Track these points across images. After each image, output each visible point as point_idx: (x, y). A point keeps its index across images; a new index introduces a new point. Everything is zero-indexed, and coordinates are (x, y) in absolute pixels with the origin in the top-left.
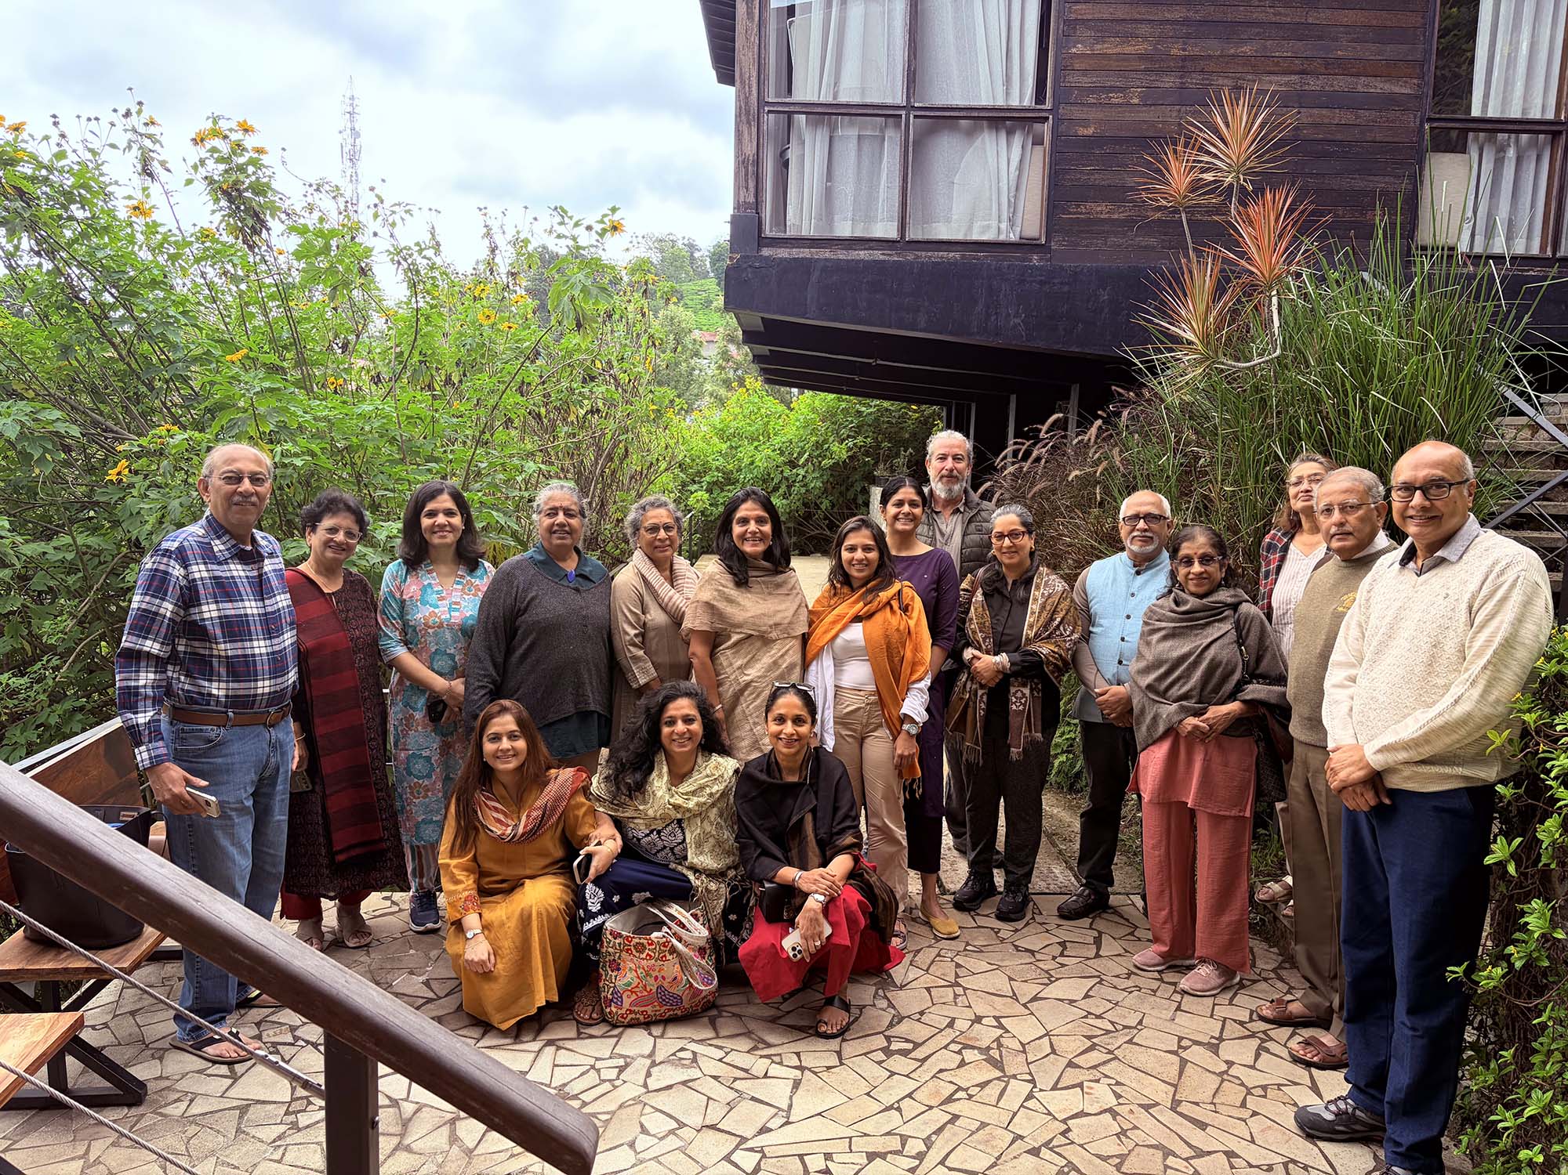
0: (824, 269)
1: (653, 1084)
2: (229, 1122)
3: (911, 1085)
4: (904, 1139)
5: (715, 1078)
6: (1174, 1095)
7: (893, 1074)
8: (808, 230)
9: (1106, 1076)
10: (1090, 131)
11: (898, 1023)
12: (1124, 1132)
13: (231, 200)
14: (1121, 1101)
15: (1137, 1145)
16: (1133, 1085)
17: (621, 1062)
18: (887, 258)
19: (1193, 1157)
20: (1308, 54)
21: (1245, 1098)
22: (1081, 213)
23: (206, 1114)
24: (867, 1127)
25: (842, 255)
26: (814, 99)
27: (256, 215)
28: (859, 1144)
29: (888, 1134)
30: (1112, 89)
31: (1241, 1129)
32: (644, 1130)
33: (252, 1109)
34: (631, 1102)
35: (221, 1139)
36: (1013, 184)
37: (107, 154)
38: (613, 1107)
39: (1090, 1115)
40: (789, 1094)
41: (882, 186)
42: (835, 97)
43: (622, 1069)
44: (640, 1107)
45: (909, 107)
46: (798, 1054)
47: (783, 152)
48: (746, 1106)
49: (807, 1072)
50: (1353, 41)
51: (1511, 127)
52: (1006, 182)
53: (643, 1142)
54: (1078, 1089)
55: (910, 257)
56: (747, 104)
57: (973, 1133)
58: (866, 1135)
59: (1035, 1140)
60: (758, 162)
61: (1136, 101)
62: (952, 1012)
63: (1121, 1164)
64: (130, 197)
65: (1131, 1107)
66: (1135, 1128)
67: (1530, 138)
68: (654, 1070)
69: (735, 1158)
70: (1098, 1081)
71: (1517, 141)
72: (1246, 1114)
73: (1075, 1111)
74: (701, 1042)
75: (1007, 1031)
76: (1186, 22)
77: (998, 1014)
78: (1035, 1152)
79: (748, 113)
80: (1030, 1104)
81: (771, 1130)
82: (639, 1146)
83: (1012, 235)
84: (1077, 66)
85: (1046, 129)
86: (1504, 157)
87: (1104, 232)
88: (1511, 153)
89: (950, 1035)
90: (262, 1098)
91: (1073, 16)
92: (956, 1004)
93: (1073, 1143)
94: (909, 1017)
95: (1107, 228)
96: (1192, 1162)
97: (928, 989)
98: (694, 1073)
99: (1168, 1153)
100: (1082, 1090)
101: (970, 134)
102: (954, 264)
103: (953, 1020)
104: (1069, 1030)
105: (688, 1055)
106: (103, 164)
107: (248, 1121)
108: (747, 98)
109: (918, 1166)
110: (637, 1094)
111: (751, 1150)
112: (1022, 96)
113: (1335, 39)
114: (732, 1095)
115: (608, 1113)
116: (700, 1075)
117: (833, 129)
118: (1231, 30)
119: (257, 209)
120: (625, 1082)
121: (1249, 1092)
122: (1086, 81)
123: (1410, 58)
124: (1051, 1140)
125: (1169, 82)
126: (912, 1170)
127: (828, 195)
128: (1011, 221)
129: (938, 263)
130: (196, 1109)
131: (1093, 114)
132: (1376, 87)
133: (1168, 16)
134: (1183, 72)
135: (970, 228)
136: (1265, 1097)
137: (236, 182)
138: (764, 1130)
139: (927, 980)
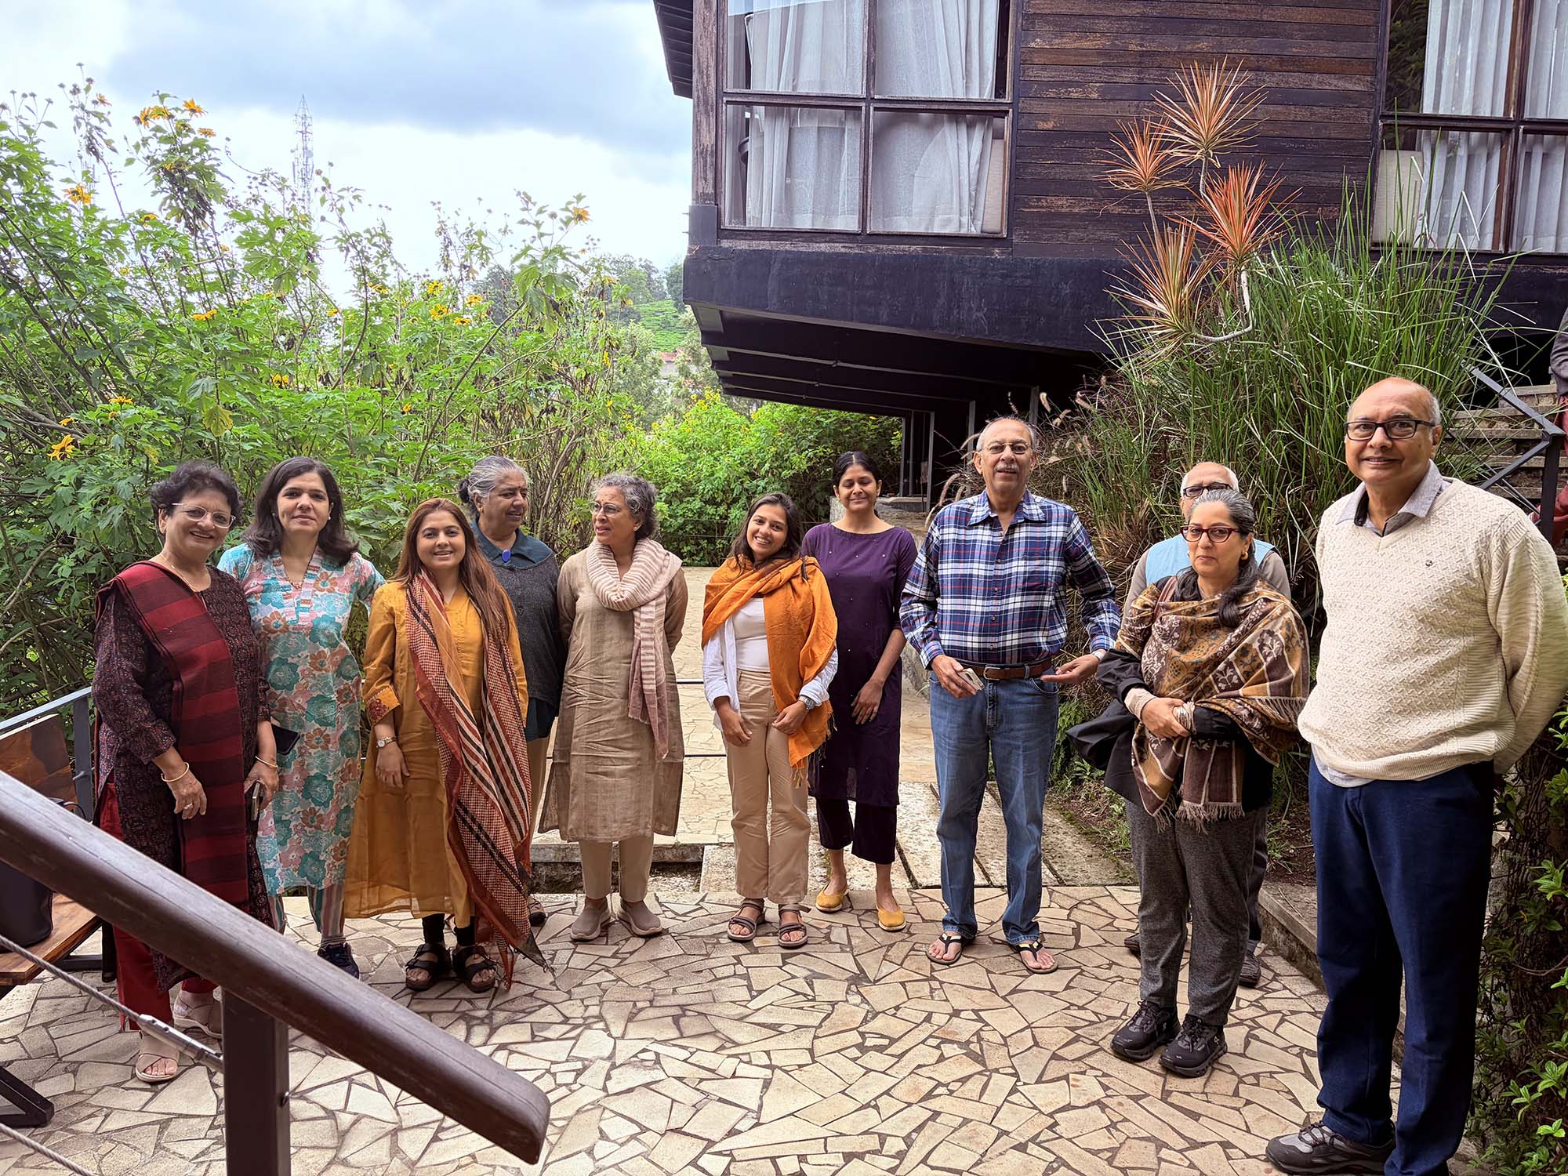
0: (785, 262)
1: (613, 1087)
2: (150, 1136)
3: (889, 1082)
4: (882, 1138)
5: (680, 1079)
6: (1164, 1086)
7: (868, 1070)
8: (768, 222)
9: (1092, 1068)
10: (1050, 125)
11: (873, 1018)
12: (1113, 1125)
13: (173, 181)
14: (1109, 1092)
15: (1128, 1137)
16: (1121, 1076)
17: (579, 1065)
18: (847, 251)
19: (1187, 1149)
20: (1263, 51)
21: (1237, 1087)
22: (1042, 207)
23: (123, 1129)
24: (843, 1126)
25: (802, 247)
26: (774, 90)
27: (200, 198)
28: (835, 1144)
29: (866, 1133)
30: (1071, 83)
31: (1235, 1119)
32: (603, 1136)
33: (173, 1123)
34: (589, 1107)
35: (137, 1155)
36: (974, 177)
37: (42, 132)
38: (569, 1113)
39: (1078, 1108)
40: (759, 1094)
41: (842, 179)
42: (794, 88)
43: (579, 1073)
44: (598, 1112)
45: (869, 99)
46: (768, 1053)
47: (742, 146)
48: (714, 1108)
49: (777, 1071)
50: (1307, 38)
51: (1462, 124)
52: (966, 174)
53: (602, 1149)
54: (1064, 1082)
55: (872, 250)
56: (705, 94)
57: (956, 1130)
58: (842, 1135)
59: (1021, 1135)
60: (716, 152)
61: (1095, 96)
62: (929, 1006)
63: (1113, 1157)
64: (68, 180)
65: (1120, 1099)
66: (1125, 1120)
67: (1481, 137)
68: (614, 1073)
69: (700, 1162)
70: (1083, 1073)
71: (1468, 139)
72: (1239, 1103)
73: (1062, 1104)
74: (664, 1042)
75: (987, 1025)
76: (1144, 18)
77: (976, 1007)
78: (1021, 1148)
79: (706, 103)
80: (1014, 1098)
81: (741, 1132)
82: (598, 1154)
83: (973, 229)
84: (1036, 61)
85: (1006, 123)
86: (1455, 155)
87: (1065, 226)
88: (1462, 152)
89: (926, 1029)
90: (185, 1112)
91: (1032, 11)
92: (933, 998)
93: (1061, 1137)
94: (884, 1012)
95: (1067, 222)
96: (1186, 1153)
97: (903, 984)
98: (658, 1075)
99: (1161, 1145)
100: (1068, 1082)
101: (930, 127)
102: (914, 257)
103: (930, 1014)
104: (1051, 1022)
105: (651, 1056)
106: (37, 142)
107: (168, 1136)
108: (705, 88)
109: (897, 1167)
110: (595, 1098)
111: (719, 1153)
112: (982, 90)
113: (1290, 37)
114: (698, 1096)
115: (564, 1119)
116: (663, 1076)
117: (792, 121)
118: (1187, 26)
119: (201, 191)
120: (583, 1086)
121: (1241, 1081)
122: (1045, 75)
123: (1364, 56)
124: (1038, 1135)
125: (1127, 77)
126: (892, 1170)
127: (788, 191)
128: (973, 215)
129: (900, 256)
130: (110, 1125)
131: (1054, 109)
132: (1330, 84)
133: (1125, 11)
134: (1141, 67)
135: (931, 222)
136: (1258, 1085)
137: (179, 164)
138: (733, 1132)
139: (901, 974)
